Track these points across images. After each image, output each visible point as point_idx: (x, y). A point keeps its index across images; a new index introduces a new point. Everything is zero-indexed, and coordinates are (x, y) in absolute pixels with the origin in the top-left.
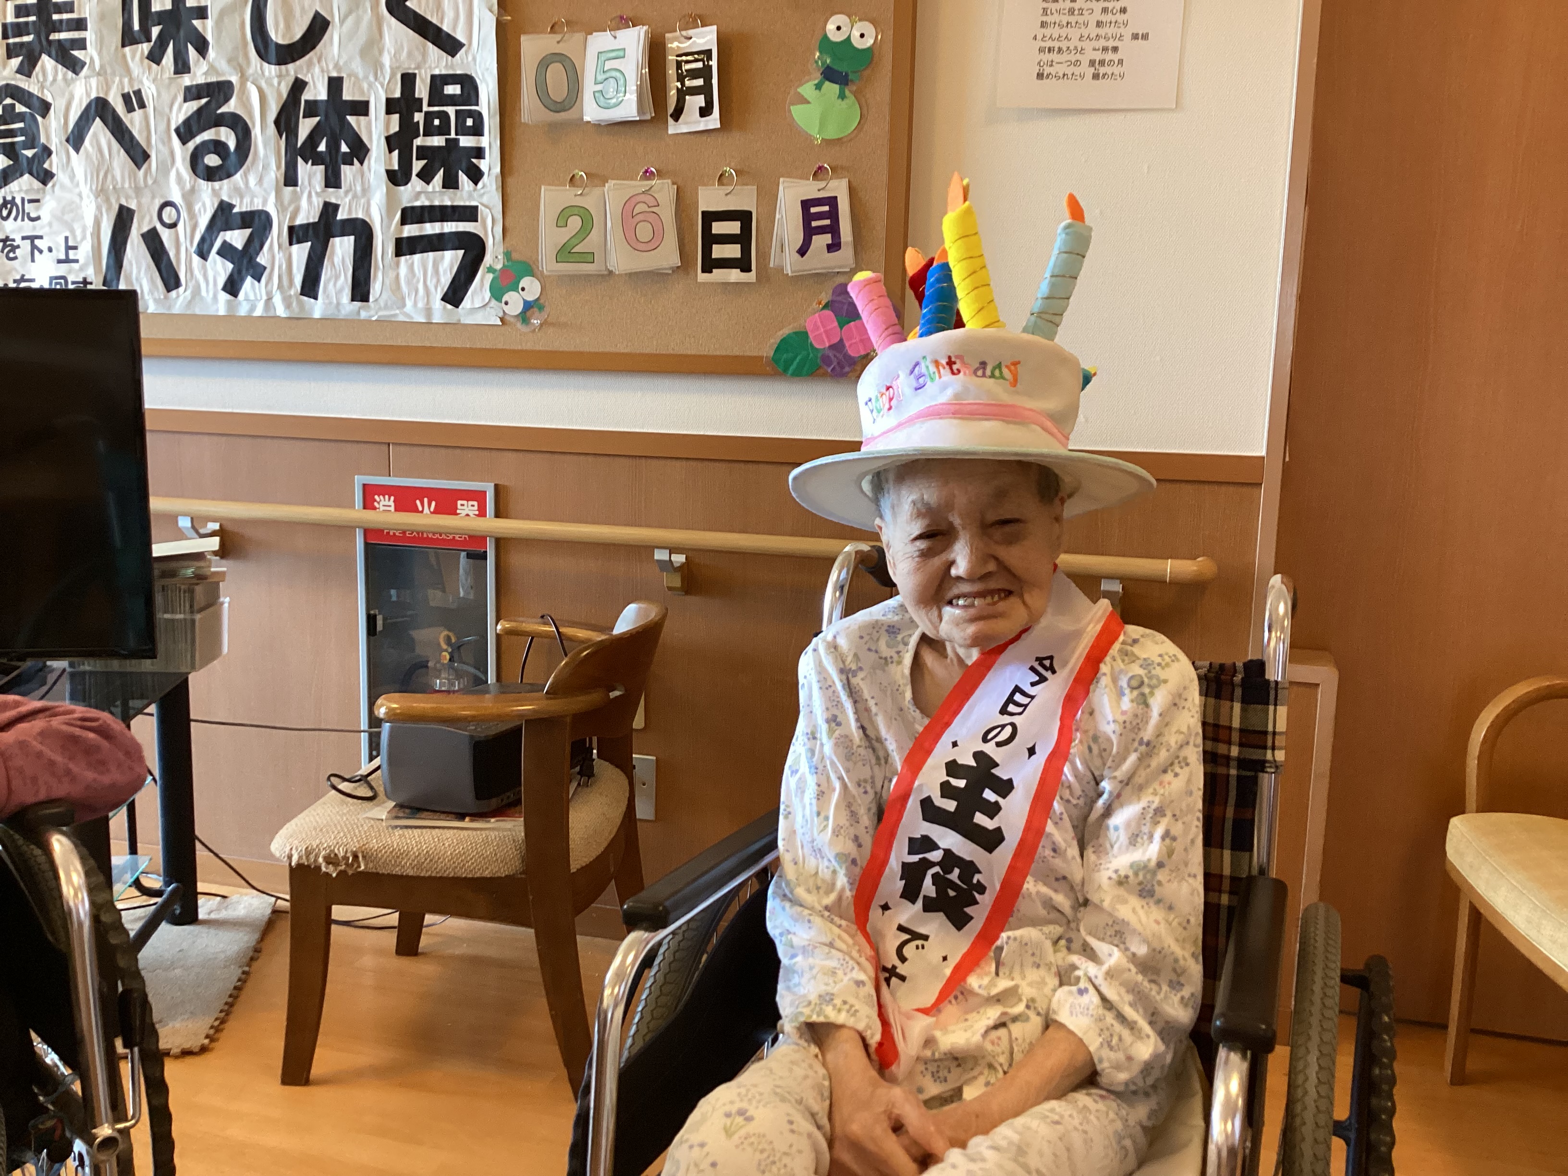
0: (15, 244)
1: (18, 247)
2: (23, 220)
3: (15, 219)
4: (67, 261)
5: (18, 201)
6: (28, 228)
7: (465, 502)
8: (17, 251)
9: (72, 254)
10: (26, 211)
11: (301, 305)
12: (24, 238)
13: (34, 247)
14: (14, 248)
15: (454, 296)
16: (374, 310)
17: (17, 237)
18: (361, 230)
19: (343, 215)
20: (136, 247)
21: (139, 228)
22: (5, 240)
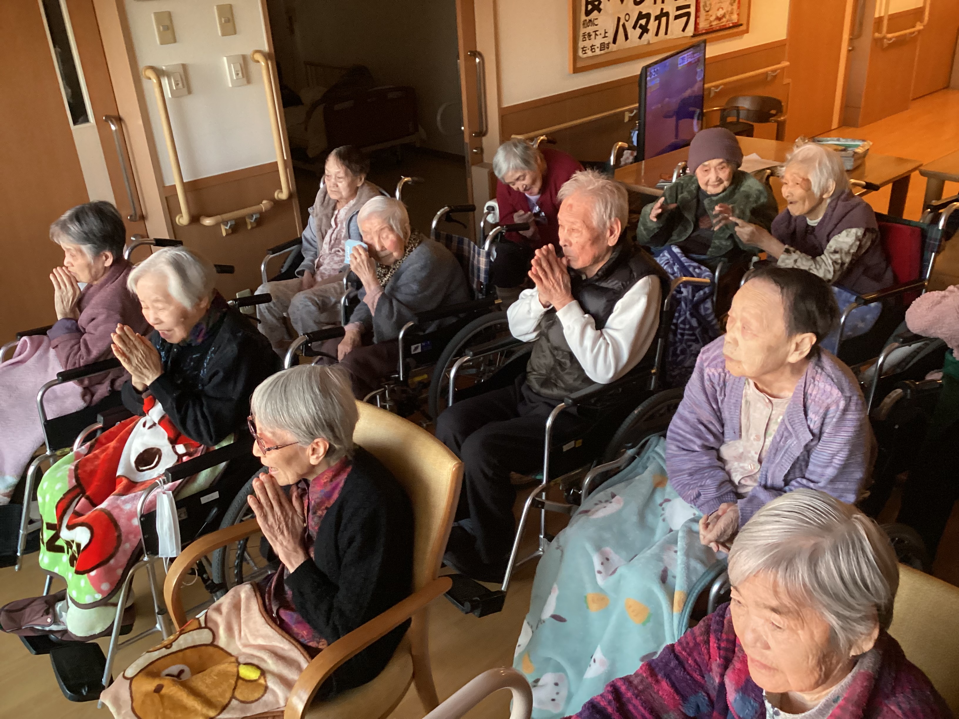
3: (591, 26)
4: (605, 37)
5: (592, 20)
6: (595, 28)
8: (591, 36)
9: (607, 35)
10: (594, 22)
11: (655, 38)
12: (593, 32)
13: (596, 35)
15: (684, 30)
16: (668, 37)
17: (591, 32)
18: (667, 15)
19: (664, 11)
20: (621, 29)
21: (621, 23)
22: (589, 33)
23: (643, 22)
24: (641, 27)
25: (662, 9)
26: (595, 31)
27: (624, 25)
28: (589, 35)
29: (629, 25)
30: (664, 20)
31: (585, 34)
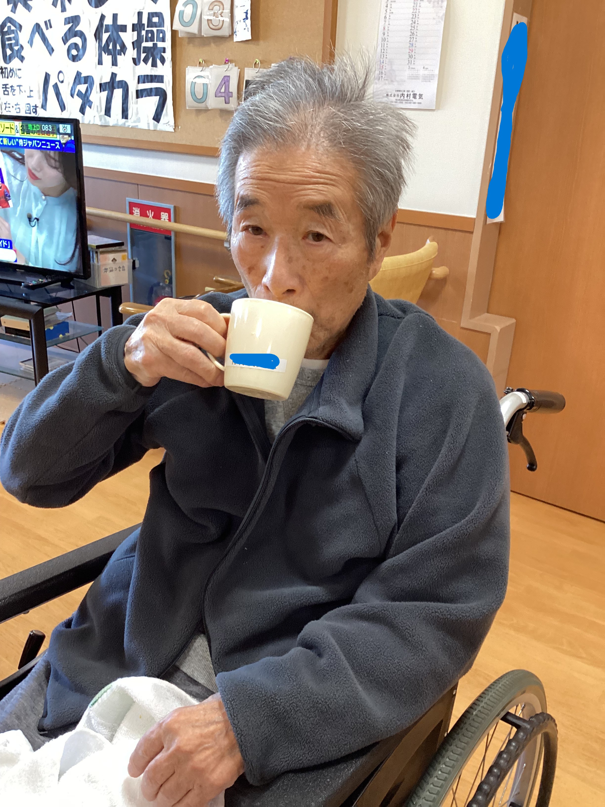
0: (14, 88)
1: (16, 90)
2: (16, 78)
3: (14, 77)
4: (30, 97)
5: (15, 70)
6: (18, 82)
7: (163, 213)
8: (15, 92)
9: (32, 94)
10: (17, 74)
11: (105, 120)
12: (17, 86)
13: (20, 90)
14: (14, 90)
15: (157, 118)
16: (130, 123)
17: (15, 85)
18: (124, 86)
19: (118, 79)
20: (51, 91)
21: (52, 83)
22: (12, 87)
23: (82, 88)
24: (80, 94)
25: (114, 75)
26: (19, 86)
27: (56, 87)
28: (12, 89)
29: (65, 90)
30: (118, 93)
31: (7, 86)
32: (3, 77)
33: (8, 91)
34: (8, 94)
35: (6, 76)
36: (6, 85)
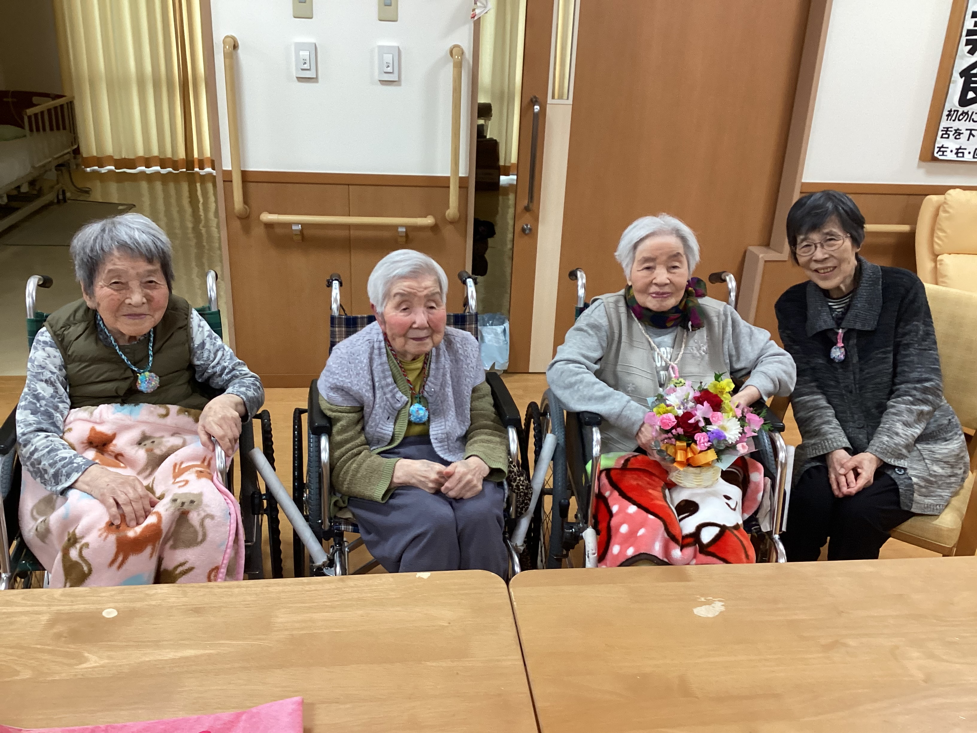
0: (961, 132)
1: (962, 133)
2: (969, 121)
3: (965, 121)
5: (970, 113)
6: (972, 125)
8: (961, 135)
10: (973, 117)
12: (967, 130)
13: (971, 134)
14: (960, 134)
17: (963, 129)
22: (956, 130)
26: (971, 130)
28: (958, 133)
31: (950, 129)
32: (947, 120)
33: (949, 135)
34: (948, 138)
35: (953, 118)
36: (948, 128)
